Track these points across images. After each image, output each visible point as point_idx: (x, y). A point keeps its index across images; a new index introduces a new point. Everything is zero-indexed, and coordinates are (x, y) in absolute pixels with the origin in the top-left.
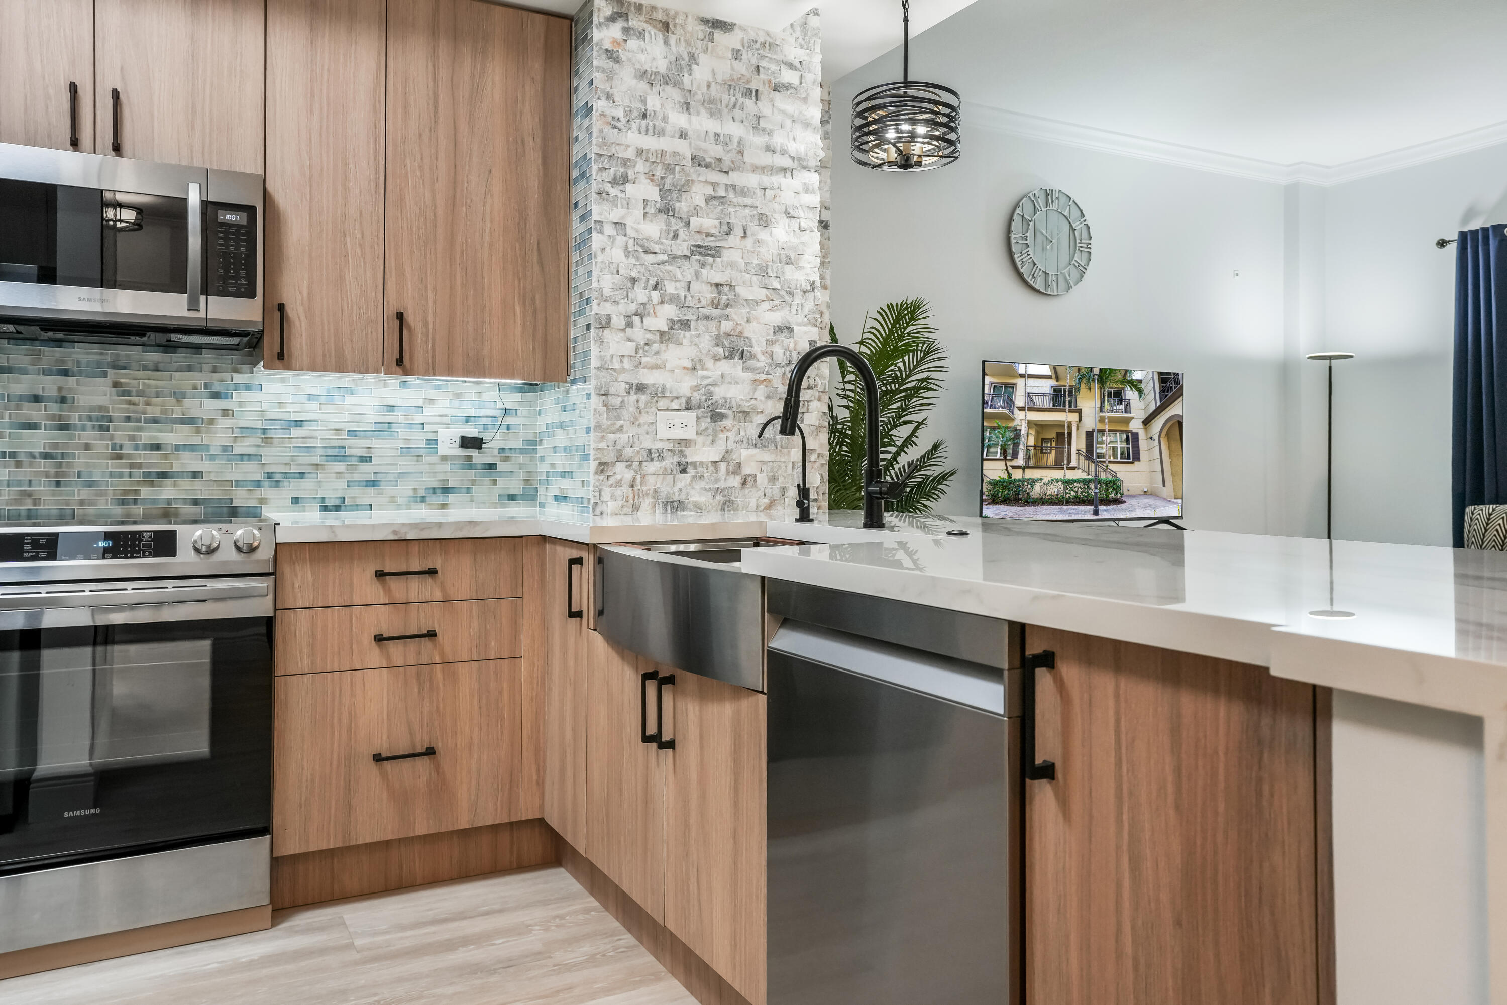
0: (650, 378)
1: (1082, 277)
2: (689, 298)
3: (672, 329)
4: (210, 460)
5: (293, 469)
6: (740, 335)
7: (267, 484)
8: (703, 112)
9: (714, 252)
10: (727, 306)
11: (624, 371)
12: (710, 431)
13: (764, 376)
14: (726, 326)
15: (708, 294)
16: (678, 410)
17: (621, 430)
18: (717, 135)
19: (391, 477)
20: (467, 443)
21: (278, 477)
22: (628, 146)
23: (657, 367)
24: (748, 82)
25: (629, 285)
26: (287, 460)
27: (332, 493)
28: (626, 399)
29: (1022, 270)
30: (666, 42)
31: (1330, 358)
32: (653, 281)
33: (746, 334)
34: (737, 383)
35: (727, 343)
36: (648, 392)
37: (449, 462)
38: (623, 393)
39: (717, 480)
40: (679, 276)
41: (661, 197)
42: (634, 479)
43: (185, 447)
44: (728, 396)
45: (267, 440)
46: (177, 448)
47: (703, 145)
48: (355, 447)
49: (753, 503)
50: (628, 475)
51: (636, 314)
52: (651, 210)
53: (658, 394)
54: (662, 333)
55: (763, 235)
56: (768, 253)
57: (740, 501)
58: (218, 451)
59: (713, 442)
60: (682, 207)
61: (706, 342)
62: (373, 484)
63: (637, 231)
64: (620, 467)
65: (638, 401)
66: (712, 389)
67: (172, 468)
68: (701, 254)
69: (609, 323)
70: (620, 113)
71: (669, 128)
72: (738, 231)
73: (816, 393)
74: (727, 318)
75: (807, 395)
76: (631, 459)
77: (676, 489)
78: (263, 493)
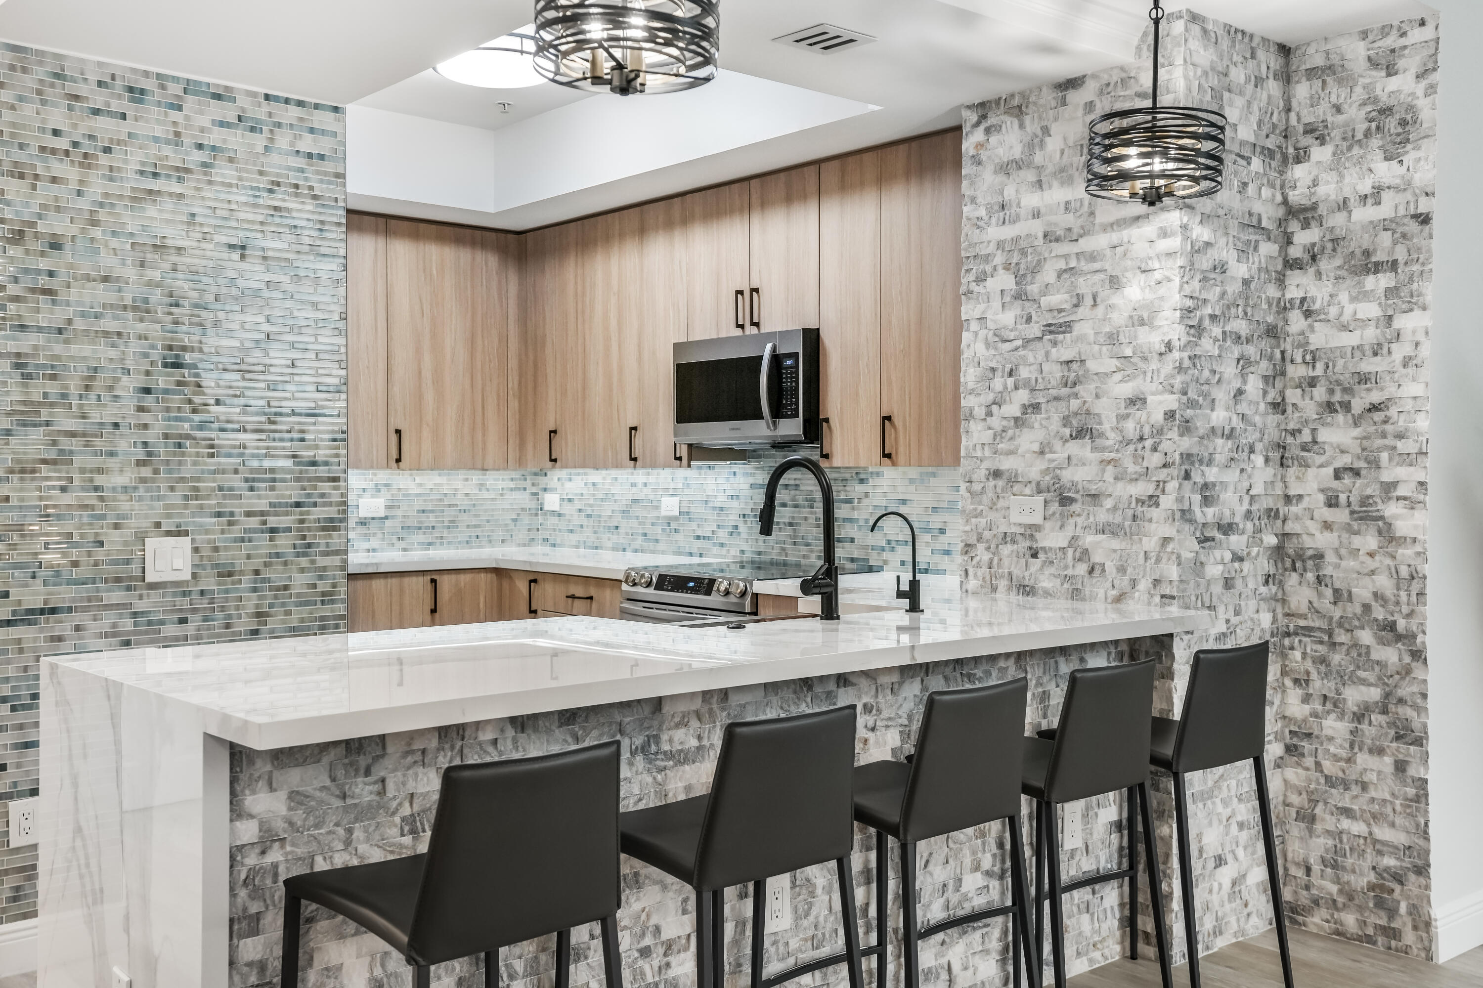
0: (1006, 464)
2: (1040, 380)
3: (1024, 413)
6: (1088, 413)
8: (1055, 184)
9: (1066, 327)
10: (1074, 383)
11: (986, 458)
12: (1057, 516)
13: (1113, 455)
14: (1074, 404)
15: (1055, 373)
16: (1030, 495)
17: (980, 514)
18: (1068, 203)
21: (893, 544)
22: (989, 242)
23: (1011, 453)
25: (991, 376)
28: (986, 485)
30: (1022, 126)
32: (1007, 370)
33: (1097, 411)
34: (1084, 464)
35: (1075, 423)
36: (1005, 477)
38: (983, 479)
39: (1066, 567)
40: (1031, 359)
41: (1017, 283)
42: (991, 560)
44: (1076, 479)
47: (1053, 218)
49: (1101, 594)
50: (986, 557)
51: (994, 403)
52: (1007, 299)
53: (1013, 480)
54: (1016, 419)
55: (1116, 299)
56: (1119, 318)
57: (1087, 590)
59: (1062, 527)
60: (1033, 289)
61: (1055, 423)
63: (995, 322)
64: (981, 547)
65: (995, 487)
66: (1058, 472)
68: (1051, 332)
69: (971, 414)
70: (982, 212)
71: (1023, 212)
72: (1088, 301)
73: (1173, 471)
74: (1076, 395)
75: (1163, 474)
76: (987, 541)
77: (1027, 574)
78: (886, 555)
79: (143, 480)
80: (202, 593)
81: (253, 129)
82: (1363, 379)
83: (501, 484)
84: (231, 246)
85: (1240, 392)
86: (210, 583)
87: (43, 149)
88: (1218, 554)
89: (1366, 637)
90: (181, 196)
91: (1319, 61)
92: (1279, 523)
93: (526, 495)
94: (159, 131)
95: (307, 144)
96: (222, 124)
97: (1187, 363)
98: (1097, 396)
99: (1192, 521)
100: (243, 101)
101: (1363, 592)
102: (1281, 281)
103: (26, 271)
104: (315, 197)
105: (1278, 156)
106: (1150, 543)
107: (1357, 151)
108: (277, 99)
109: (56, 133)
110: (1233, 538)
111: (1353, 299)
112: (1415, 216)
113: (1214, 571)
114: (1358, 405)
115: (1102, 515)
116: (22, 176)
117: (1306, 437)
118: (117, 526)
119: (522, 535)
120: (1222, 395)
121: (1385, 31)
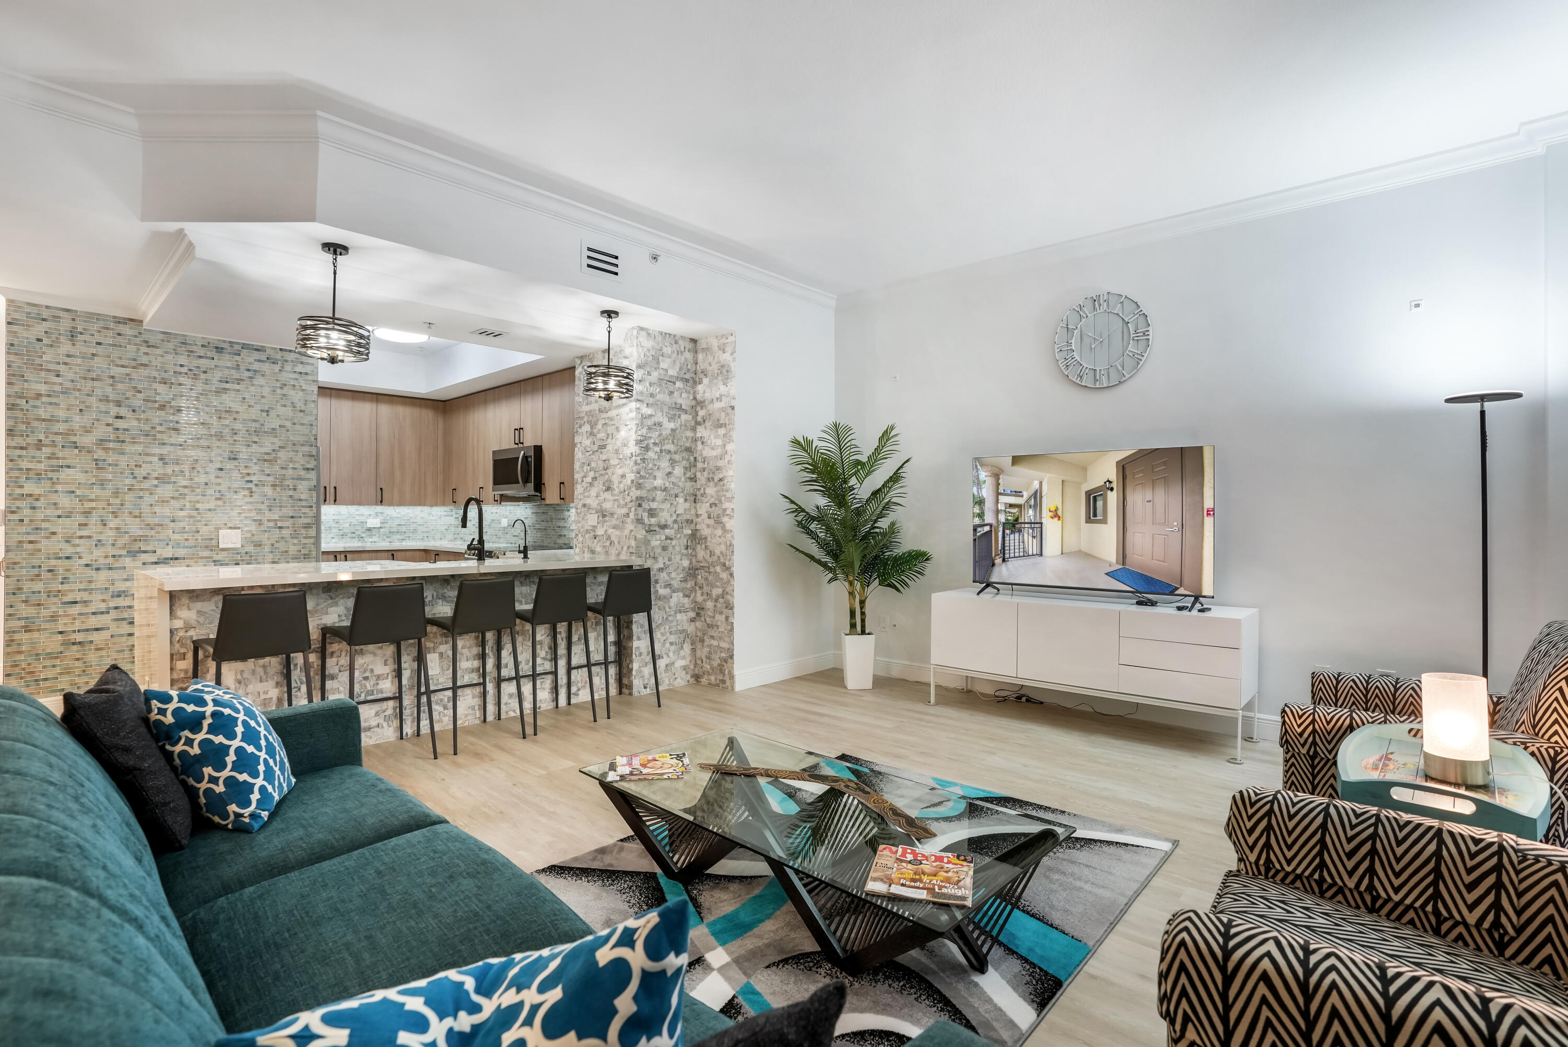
0: (587, 501)
2: (597, 468)
3: (592, 481)
6: (610, 481)
9: (604, 447)
11: (582, 499)
12: (601, 522)
13: (617, 497)
14: (606, 477)
15: (601, 464)
16: (594, 514)
17: (580, 522)
22: (583, 412)
23: (589, 497)
25: (583, 466)
29: (1067, 374)
32: (588, 463)
33: (613, 480)
34: (609, 501)
35: (606, 485)
36: (587, 507)
38: (581, 508)
39: (604, 542)
40: (594, 459)
41: (591, 429)
42: (583, 541)
44: (607, 507)
50: (582, 539)
51: (584, 477)
52: (588, 435)
53: (589, 507)
54: (590, 483)
55: (618, 436)
56: (619, 443)
57: (610, 552)
59: (603, 526)
60: (595, 431)
61: (601, 484)
63: (585, 444)
64: (580, 536)
65: (585, 511)
66: (602, 504)
68: (600, 448)
69: (577, 481)
70: (581, 400)
72: (610, 436)
73: (633, 503)
74: (607, 474)
75: (630, 505)
76: (582, 533)
77: (594, 545)
79: (219, 506)
80: (246, 553)
81: (274, 363)
82: (718, 469)
83: (439, 513)
84: (262, 411)
85: (669, 474)
86: (250, 548)
87: (175, 372)
88: (658, 537)
89: (718, 569)
90: (238, 391)
91: (704, 346)
92: (693, 525)
93: (453, 518)
94: (229, 364)
95: (300, 368)
96: (259, 361)
97: (639, 461)
98: (613, 474)
99: (643, 524)
100: (269, 352)
101: (717, 552)
102: (694, 429)
103: (166, 421)
104: (303, 390)
105: (691, 381)
106: (626, 532)
107: (715, 381)
108: (286, 350)
109: (181, 366)
110: (667, 531)
111: (715, 438)
112: (730, 407)
113: (655, 543)
114: (716, 479)
115: (614, 522)
116: (165, 383)
117: (702, 491)
118: (206, 525)
119: (451, 536)
120: (659, 474)
121: (723, 336)
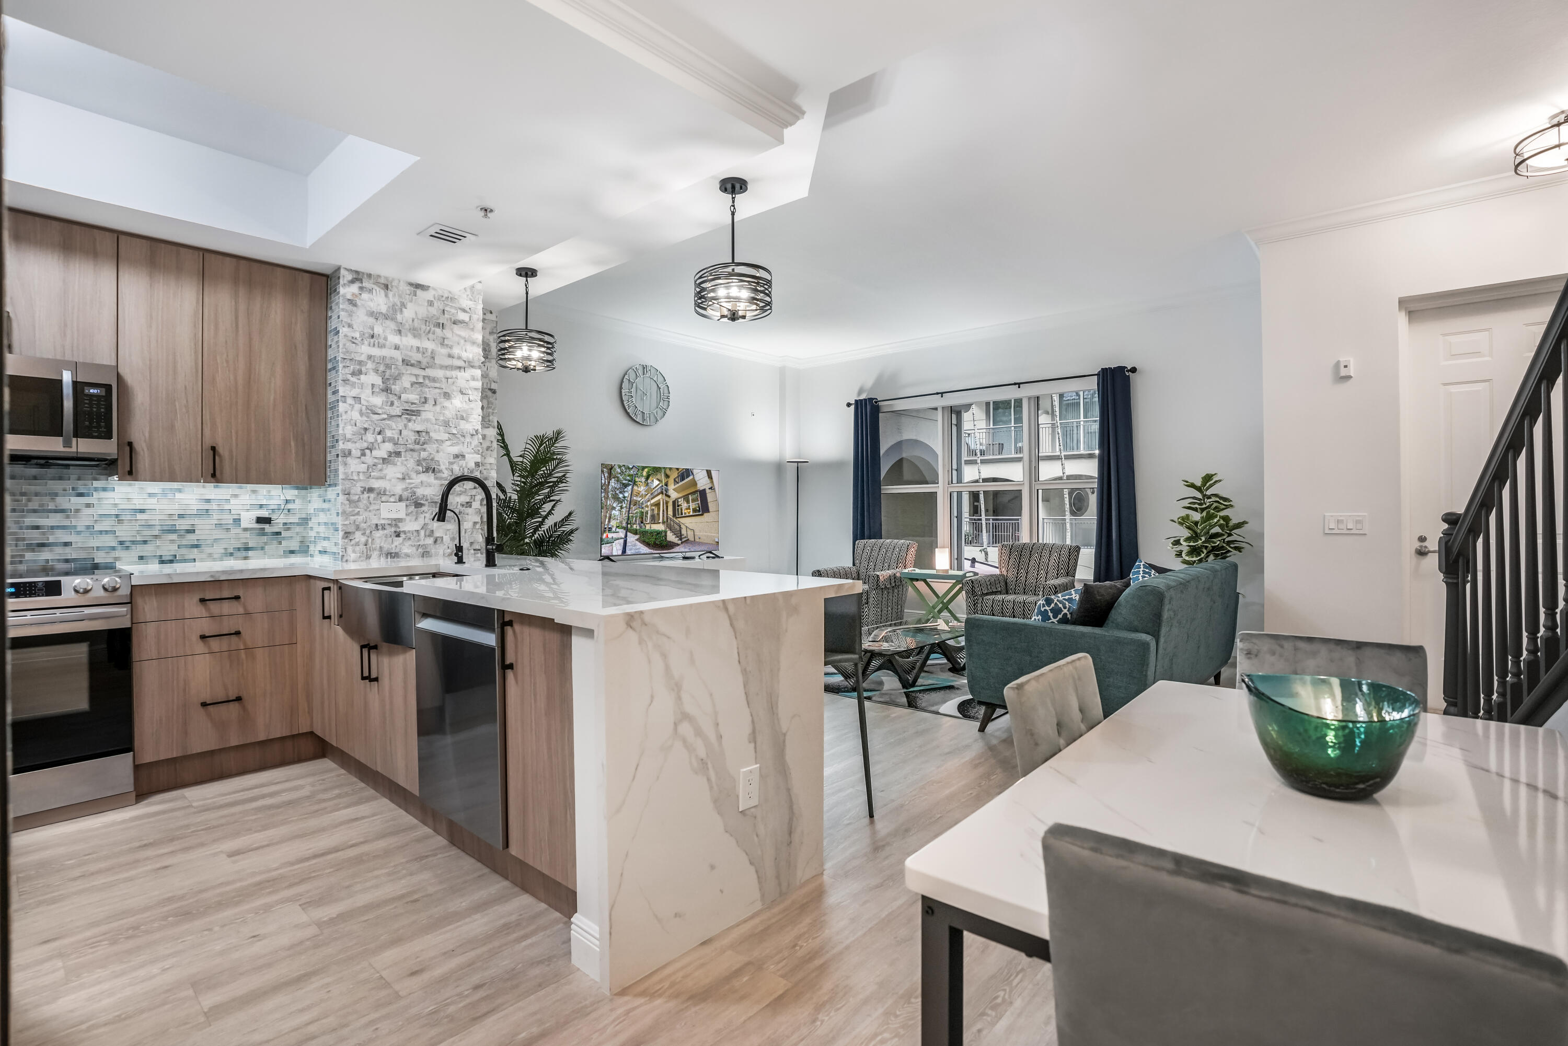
0: (376, 484)
1: (664, 415)
2: (401, 439)
3: (390, 456)
4: (78, 534)
5: (138, 538)
6: (432, 459)
7: (119, 548)
8: (409, 335)
9: (417, 413)
10: (424, 443)
11: (360, 480)
12: (414, 513)
14: (424, 455)
15: (412, 437)
16: (394, 502)
17: (358, 514)
18: (418, 348)
19: (209, 542)
20: (260, 520)
21: (128, 544)
22: (362, 354)
23: (381, 478)
24: (438, 319)
25: (363, 432)
26: (134, 533)
27: (166, 552)
28: (361, 496)
29: (629, 411)
30: (386, 296)
31: (798, 462)
32: (378, 429)
33: (437, 459)
34: (430, 486)
35: (425, 464)
36: (375, 492)
37: (249, 532)
38: (360, 493)
39: (419, 541)
40: (394, 427)
41: (383, 383)
42: (367, 541)
43: (58, 527)
44: (425, 493)
45: (120, 521)
46: (52, 528)
47: (410, 353)
48: (183, 524)
49: (441, 552)
50: (363, 539)
51: (367, 448)
52: (377, 390)
53: (381, 493)
54: (384, 459)
55: (447, 403)
56: (449, 414)
57: (434, 551)
58: (83, 529)
59: (416, 519)
60: (396, 388)
61: (411, 464)
62: (197, 546)
63: (368, 401)
64: (358, 534)
65: (369, 497)
66: (415, 490)
67: (48, 540)
68: (408, 414)
69: (350, 453)
70: (357, 335)
71: (387, 343)
72: (431, 402)
74: (424, 450)
76: (365, 529)
77: (393, 546)
78: (117, 554)
98: (438, 452)
112: (490, 389)
